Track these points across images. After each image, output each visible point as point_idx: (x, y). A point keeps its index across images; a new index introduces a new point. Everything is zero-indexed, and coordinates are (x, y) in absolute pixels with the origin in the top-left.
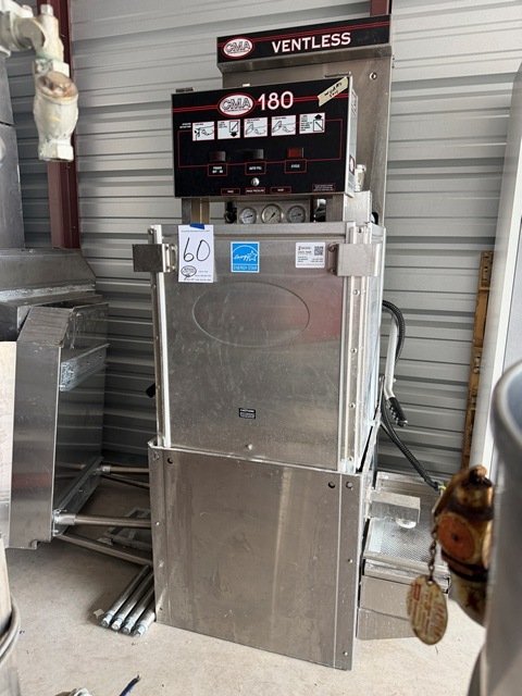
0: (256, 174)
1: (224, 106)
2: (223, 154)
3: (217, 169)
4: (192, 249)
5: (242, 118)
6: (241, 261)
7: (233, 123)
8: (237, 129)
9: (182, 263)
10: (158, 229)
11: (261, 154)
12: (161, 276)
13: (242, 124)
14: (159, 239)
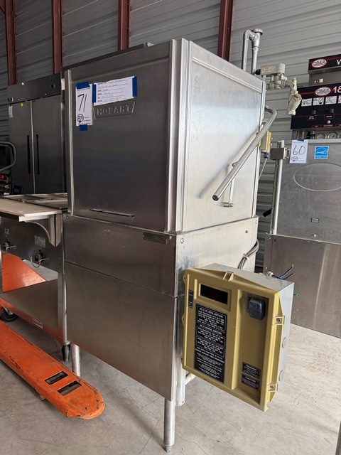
0: (329, 119)
1: (317, 92)
2: (315, 111)
3: (312, 117)
4: (297, 150)
5: (325, 97)
6: (320, 154)
7: (321, 99)
8: (322, 101)
9: (292, 155)
10: (283, 142)
11: (333, 111)
12: (281, 161)
13: (325, 99)
14: (283, 146)
